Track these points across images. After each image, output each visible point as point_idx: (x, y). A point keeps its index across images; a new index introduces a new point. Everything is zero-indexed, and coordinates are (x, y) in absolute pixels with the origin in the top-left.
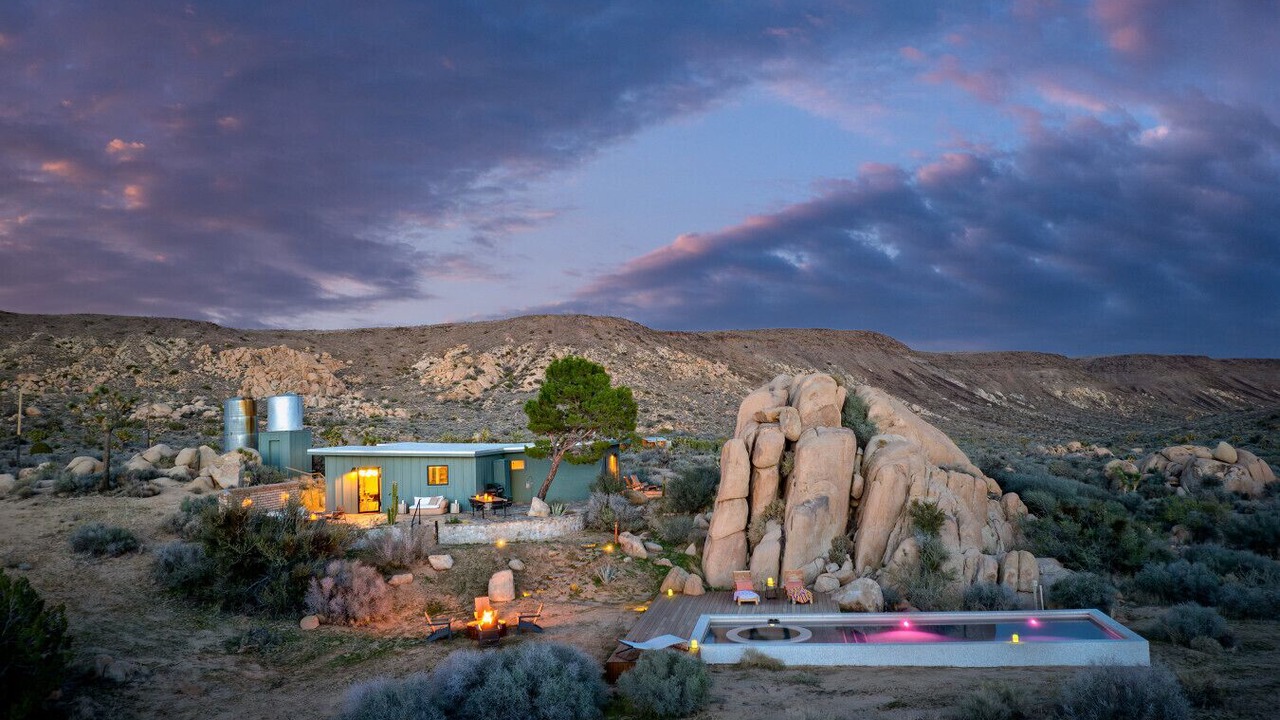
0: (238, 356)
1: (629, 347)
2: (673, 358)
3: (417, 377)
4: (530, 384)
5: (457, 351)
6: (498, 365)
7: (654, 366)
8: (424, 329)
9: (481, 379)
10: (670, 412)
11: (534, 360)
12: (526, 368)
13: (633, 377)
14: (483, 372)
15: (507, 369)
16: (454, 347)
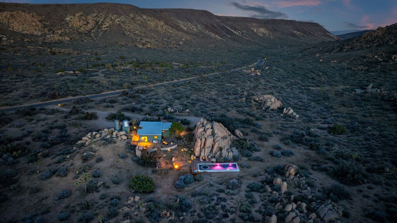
0: (5, 15)
1: (134, 15)
2: (148, 19)
3: (67, 24)
4: (105, 28)
5: (79, 14)
6: (93, 20)
7: (142, 22)
8: (66, 5)
9: (89, 25)
10: (148, 40)
11: (105, 19)
12: (102, 22)
13: (136, 26)
14: (89, 23)
15: (96, 22)
16: (78, 13)
